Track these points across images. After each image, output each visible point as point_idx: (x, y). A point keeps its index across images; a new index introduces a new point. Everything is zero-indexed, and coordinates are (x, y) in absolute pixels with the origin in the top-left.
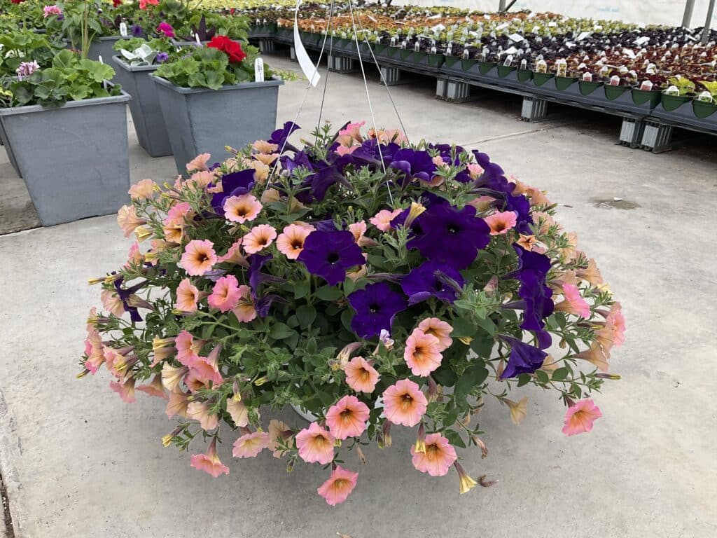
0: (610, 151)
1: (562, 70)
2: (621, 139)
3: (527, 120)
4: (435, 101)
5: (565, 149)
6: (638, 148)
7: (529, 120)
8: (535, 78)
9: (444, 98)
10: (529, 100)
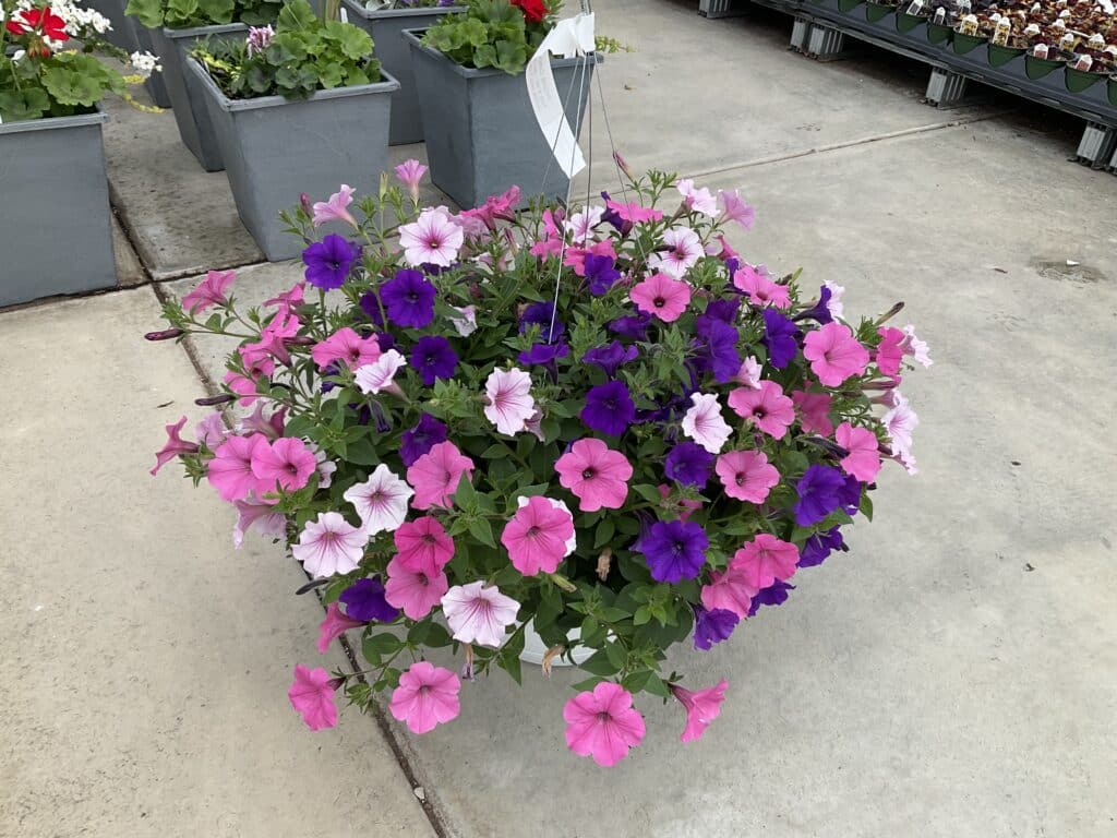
0: (1060, 172)
1: (1001, 35)
2: (1079, 153)
3: (934, 104)
4: (788, 54)
5: (993, 164)
6: (1103, 169)
7: (936, 105)
8: (956, 40)
9: (803, 51)
10: (940, 73)
